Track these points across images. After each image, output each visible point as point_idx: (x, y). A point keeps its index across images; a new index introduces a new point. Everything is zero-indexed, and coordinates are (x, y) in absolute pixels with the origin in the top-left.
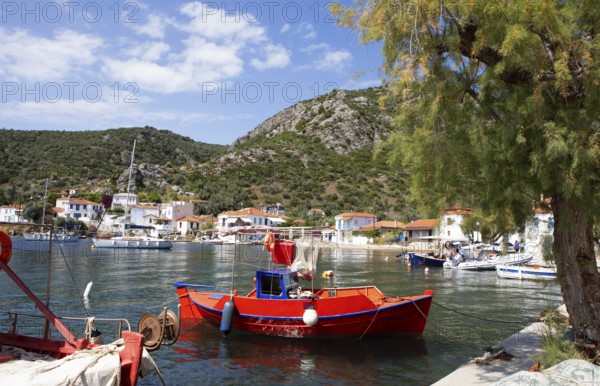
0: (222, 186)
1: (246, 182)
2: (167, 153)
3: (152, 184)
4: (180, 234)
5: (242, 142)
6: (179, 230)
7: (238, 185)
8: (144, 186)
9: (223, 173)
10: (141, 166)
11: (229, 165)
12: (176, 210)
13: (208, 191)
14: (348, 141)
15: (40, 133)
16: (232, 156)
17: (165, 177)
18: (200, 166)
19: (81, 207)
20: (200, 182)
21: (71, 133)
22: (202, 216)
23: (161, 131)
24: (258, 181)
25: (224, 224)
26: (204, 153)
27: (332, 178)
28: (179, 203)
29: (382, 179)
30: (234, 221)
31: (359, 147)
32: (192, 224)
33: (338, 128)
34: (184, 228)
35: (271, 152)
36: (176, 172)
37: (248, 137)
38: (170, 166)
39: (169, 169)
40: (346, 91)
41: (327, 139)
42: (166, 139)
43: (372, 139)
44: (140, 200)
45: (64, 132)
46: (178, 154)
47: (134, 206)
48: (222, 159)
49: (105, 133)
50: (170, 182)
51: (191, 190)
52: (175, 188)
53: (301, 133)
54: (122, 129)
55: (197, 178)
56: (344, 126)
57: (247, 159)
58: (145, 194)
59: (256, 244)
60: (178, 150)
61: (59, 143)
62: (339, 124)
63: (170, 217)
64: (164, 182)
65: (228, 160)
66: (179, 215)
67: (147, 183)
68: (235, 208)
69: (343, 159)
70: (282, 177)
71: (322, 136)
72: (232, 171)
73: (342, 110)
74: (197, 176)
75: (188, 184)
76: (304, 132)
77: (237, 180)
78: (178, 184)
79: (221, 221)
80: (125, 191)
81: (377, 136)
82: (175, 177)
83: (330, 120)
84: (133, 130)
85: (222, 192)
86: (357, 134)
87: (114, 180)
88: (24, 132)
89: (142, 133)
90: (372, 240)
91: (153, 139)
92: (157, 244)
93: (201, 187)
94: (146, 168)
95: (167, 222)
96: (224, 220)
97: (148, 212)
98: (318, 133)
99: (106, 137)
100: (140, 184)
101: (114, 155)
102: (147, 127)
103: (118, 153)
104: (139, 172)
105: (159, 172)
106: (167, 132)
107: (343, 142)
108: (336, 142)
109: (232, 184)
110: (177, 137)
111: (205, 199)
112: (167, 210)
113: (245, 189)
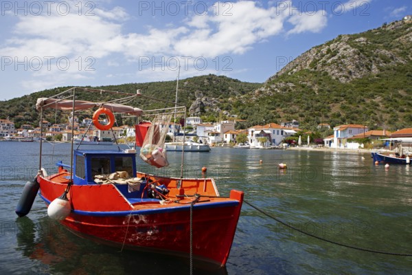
0: (256, 110)
1: (273, 107)
2: (223, 90)
3: (210, 110)
4: (226, 142)
5: (272, 79)
6: (225, 139)
7: (267, 108)
8: (205, 112)
9: (257, 101)
10: (203, 99)
11: (261, 95)
12: (223, 126)
13: (247, 113)
14: (350, 73)
15: (150, 84)
16: (263, 89)
17: (219, 105)
18: (242, 97)
20: (241, 108)
21: (166, 82)
22: (241, 130)
23: (220, 77)
24: (281, 105)
25: (252, 135)
26: (246, 88)
27: (337, 101)
28: (225, 122)
29: (378, 99)
30: (259, 132)
31: (359, 76)
32: (233, 135)
33: (342, 63)
34: (228, 138)
35: (291, 85)
36: (225, 102)
37: (277, 76)
38: (222, 98)
39: (221, 100)
40: (349, 35)
41: (334, 73)
42: (222, 81)
43: (370, 70)
44: (203, 121)
45: (162, 82)
46: (230, 91)
47: (198, 125)
48: (257, 91)
49: (185, 81)
50: (221, 109)
51: (235, 113)
52: (225, 112)
53: (313, 70)
54: (195, 77)
55: (239, 105)
56: (346, 61)
57: (273, 91)
58: (206, 117)
59: (274, 148)
60: (230, 88)
61: (160, 89)
62: (342, 60)
63: (219, 131)
64: (218, 109)
65: (261, 92)
66: (225, 130)
67: (207, 110)
68: (262, 124)
69: (346, 86)
70: (298, 102)
71: (329, 70)
72: (263, 99)
73: (345, 49)
74: (239, 104)
75: (234, 109)
76: (316, 68)
77: (266, 106)
78: (227, 109)
79: (250, 133)
80: (194, 116)
81: (374, 66)
82: (225, 105)
83: (336, 58)
84: (202, 77)
85: (255, 114)
86: (357, 67)
87: (188, 108)
88: (142, 84)
89: (208, 79)
90: (362, 145)
91: (214, 82)
92: (198, 148)
93: (241, 111)
94: (206, 100)
95: (217, 134)
96: (252, 132)
97: (207, 128)
98: (327, 69)
99: (186, 83)
100: (203, 111)
101: (191, 94)
102: (210, 75)
103: (193, 93)
104: (202, 103)
105: (215, 103)
106: (223, 77)
107: (346, 73)
108: (340, 74)
109: (264, 108)
110: (229, 80)
111: (244, 119)
112: (217, 127)
113: (272, 111)
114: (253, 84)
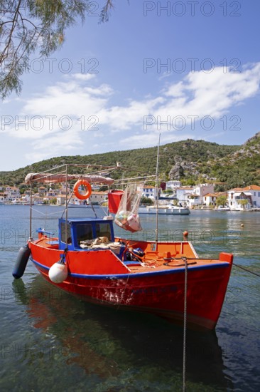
0: (235, 172)
1: (254, 168)
2: (202, 154)
3: (189, 174)
4: (205, 204)
5: (251, 141)
6: (205, 202)
7: (246, 170)
8: (184, 176)
9: (236, 163)
10: (182, 164)
11: (240, 158)
12: (202, 189)
13: (226, 176)
15: (132, 151)
16: (242, 151)
17: (197, 169)
18: (220, 160)
19: (149, 190)
20: (220, 170)
21: (147, 149)
22: (220, 193)
23: (198, 141)
25: (232, 197)
26: (224, 152)
28: (204, 185)
30: (239, 194)
32: (213, 198)
34: (208, 201)
36: (204, 165)
37: (256, 137)
38: (200, 162)
39: (199, 164)
42: (200, 146)
44: (182, 184)
45: (143, 149)
46: (208, 154)
47: (178, 188)
48: (235, 154)
49: (164, 146)
50: (200, 172)
51: (214, 176)
52: (204, 175)
54: (174, 143)
55: (218, 168)
57: (253, 152)
58: (185, 180)
59: (256, 210)
60: (208, 152)
61: (141, 155)
63: (198, 194)
64: (197, 172)
65: (240, 154)
66: (205, 192)
67: (186, 174)
68: (241, 186)
72: (243, 161)
74: (218, 167)
75: (212, 172)
77: (246, 168)
78: (206, 173)
79: (230, 195)
80: (174, 180)
82: (204, 168)
84: (180, 142)
85: (235, 176)
87: (168, 173)
88: (124, 152)
89: (186, 144)
91: (192, 146)
92: (180, 211)
93: (220, 173)
94: (185, 164)
95: (197, 197)
96: (232, 194)
97: (187, 191)
99: (165, 149)
100: (182, 174)
101: (170, 159)
102: (188, 140)
103: (172, 158)
104: (181, 167)
105: (193, 166)
106: (201, 141)
109: (242, 171)
110: (207, 144)
111: (223, 181)
112: (197, 190)
113: (252, 173)
114: (232, 147)
